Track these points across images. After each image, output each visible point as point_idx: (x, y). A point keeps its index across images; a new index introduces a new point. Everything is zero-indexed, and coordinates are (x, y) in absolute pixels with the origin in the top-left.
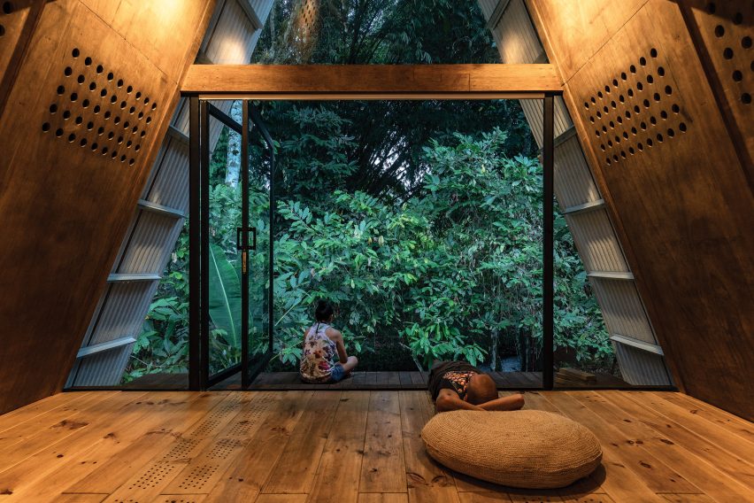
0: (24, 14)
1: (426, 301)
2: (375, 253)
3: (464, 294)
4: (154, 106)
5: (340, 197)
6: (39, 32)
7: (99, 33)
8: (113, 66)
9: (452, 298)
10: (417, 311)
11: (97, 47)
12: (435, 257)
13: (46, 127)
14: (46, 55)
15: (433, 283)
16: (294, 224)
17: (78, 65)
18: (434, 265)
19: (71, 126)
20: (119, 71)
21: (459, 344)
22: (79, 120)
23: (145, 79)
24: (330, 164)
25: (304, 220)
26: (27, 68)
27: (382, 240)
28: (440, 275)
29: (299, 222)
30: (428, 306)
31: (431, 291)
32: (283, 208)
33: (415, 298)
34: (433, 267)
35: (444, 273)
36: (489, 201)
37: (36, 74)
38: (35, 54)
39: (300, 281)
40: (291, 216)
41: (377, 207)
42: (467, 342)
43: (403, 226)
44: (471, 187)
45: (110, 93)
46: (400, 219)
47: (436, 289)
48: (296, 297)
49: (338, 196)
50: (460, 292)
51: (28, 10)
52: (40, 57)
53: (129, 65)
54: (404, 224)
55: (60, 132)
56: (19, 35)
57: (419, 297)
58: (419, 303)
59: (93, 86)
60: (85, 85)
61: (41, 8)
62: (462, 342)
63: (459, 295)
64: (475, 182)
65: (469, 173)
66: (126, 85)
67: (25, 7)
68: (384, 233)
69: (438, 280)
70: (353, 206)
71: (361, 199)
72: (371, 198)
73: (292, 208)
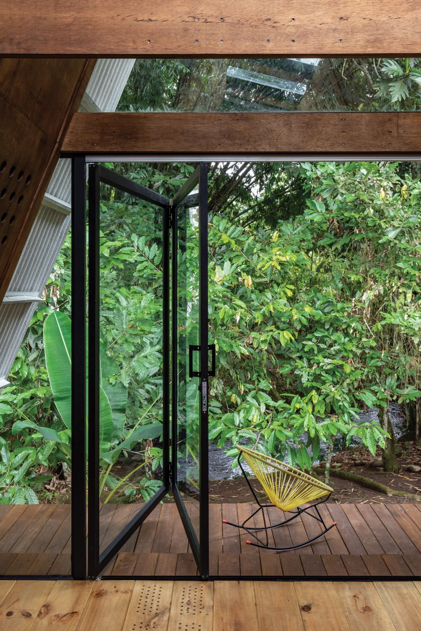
1: (309, 360)
2: (243, 305)
3: (359, 352)
10: (296, 372)
12: (318, 303)
15: (317, 338)
16: (139, 267)
18: (318, 315)
24: (177, 178)
25: (152, 261)
27: (249, 281)
28: (327, 327)
30: (310, 366)
31: (316, 348)
32: (125, 245)
33: (294, 356)
34: (317, 318)
35: (331, 325)
36: (391, 235)
40: (135, 256)
41: (241, 239)
43: (279, 268)
44: (367, 217)
46: (275, 258)
47: (322, 346)
54: (280, 264)
57: (298, 354)
58: (299, 363)
64: (372, 211)
65: (365, 197)
69: (323, 334)
70: (212, 238)
71: (221, 228)
72: (234, 226)
73: (136, 244)
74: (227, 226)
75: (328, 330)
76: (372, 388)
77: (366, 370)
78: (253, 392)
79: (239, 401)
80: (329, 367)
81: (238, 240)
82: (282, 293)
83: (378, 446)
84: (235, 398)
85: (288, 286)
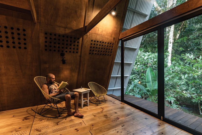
0: (81, 39)
4: (113, 44)
6: (84, 40)
7: (95, 36)
8: (100, 40)
11: (96, 38)
13: (90, 53)
14: (86, 43)
17: (93, 43)
19: (95, 52)
20: (102, 41)
22: (96, 51)
23: (109, 40)
25: (191, 59)
26: (83, 46)
29: (188, 59)
37: (85, 46)
38: (84, 44)
40: (186, 58)
45: (101, 45)
51: (82, 38)
52: (85, 44)
53: (104, 39)
55: (93, 54)
56: (81, 42)
59: (97, 45)
60: (95, 45)
61: (83, 37)
66: (104, 43)
67: (81, 38)
73: (186, 55)
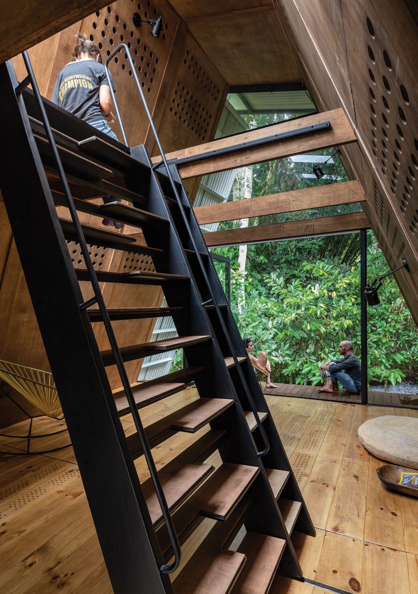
5: (306, 267)
9: (385, 336)
15: (371, 324)
16: (273, 289)
17: (131, 256)
18: (372, 311)
21: (386, 367)
24: (304, 242)
25: (280, 285)
27: (334, 294)
28: (377, 318)
29: (276, 287)
31: (370, 330)
32: (267, 278)
34: (371, 313)
35: (380, 317)
39: (274, 324)
40: (272, 284)
42: (392, 367)
46: (344, 281)
48: (271, 334)
49: (304, 266)
50: (391, 330)
54: (347, 284)
62: (389, 367)
63: (391, 333)
68: (336, 290)
69: (374, 322)
70: (315, 272)
71: (321, 267)
72: (328, 265)
73: (272, 278)
74: (324, 265)
75: (377, 320)
76: (402, 352)
77: (399, 342)
78: (333, 353)
79: (325, 357)
80: (375, 340)
81: (331, 273)
82: (349, 300)
83: (397, 381)
84: (323, 355)
85: (353, 296)
